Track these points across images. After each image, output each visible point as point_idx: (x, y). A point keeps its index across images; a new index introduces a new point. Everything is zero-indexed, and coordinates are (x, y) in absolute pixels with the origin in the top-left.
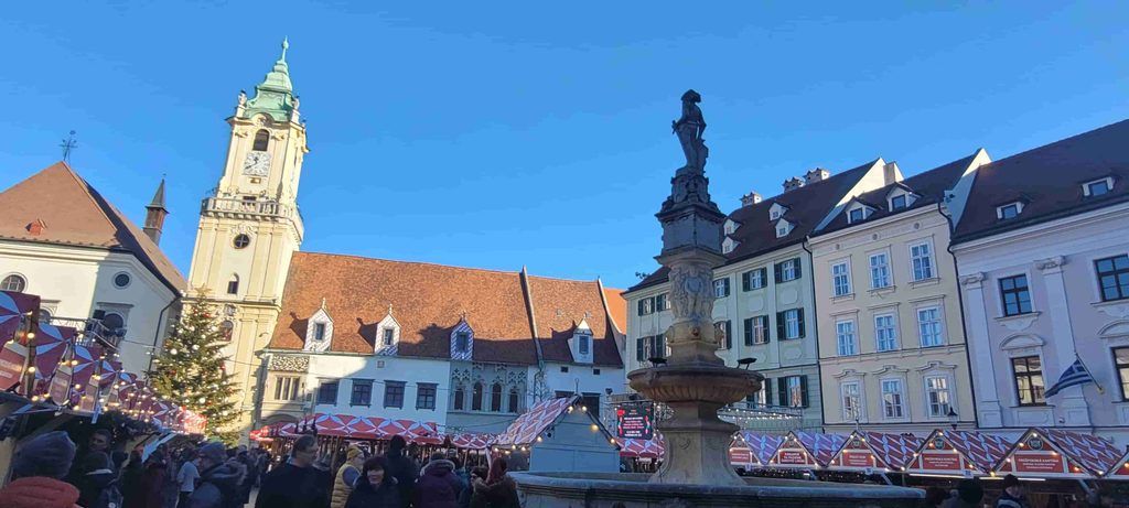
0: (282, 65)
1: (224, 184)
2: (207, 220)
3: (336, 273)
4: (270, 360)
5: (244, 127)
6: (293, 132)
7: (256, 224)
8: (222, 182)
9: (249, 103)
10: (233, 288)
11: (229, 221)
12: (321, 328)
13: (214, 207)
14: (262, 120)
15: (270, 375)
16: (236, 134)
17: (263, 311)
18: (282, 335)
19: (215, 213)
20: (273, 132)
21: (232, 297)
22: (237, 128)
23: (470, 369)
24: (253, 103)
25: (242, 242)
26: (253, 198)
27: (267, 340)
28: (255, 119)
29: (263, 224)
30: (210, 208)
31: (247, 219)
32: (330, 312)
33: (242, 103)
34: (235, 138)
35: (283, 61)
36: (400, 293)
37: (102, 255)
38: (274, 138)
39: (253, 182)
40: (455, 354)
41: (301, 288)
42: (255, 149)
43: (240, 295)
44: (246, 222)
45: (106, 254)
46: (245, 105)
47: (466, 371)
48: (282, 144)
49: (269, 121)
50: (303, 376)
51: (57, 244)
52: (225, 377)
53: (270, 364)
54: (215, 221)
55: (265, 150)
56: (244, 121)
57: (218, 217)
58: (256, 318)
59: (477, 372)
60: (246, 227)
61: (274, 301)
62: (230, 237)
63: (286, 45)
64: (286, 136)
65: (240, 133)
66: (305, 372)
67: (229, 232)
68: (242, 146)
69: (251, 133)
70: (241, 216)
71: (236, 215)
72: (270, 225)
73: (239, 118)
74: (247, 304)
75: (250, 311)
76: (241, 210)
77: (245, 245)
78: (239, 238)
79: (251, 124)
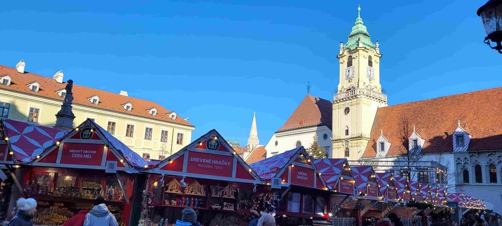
0: (360, 20)
1: (340, 87)
2: (335, 105)
5: (343, 59)
6: (361, 52)
7: (350, 101)
8: (338, 86)
9: (345, 46)
10: (347, 132)
11: (342, 103)
12: (382, 144)
14: (348, 52)
16: (341, 63)
17: (358, 141)
19: (336, 101)
20: (354, 56)
21: (347, 137)
22: (341, 60)
23: (468, 156)
24: (347, 45)
25: (347, 110)
26: (350, 89)
27: (361, 154)
28: (346, 53)
29: (353, 101)
30: (335, 99)
33: (342, 47)
34: (341, 64)
35: (359, 18)
36: (429, 118)
37: (315, 128)
38: (354, 58)
39: (349, 82)
40: (456, 149)
42: (348, 66)
43: (350, 135)
44: (347, 101)
45: (316, 128)
46: (343, 48)
47: (466, 158)
48: (356, 60)
49: (350, 51)
51: (307, 127)
54: (337, 104)
55: (352, 65)
56: (342, 56)
57: (338, 103)
58: (356, 144)
59: (474, 159)
60: (347, 104)
62: (342, 110)
63: (359, 9)
64: (358, 55)
65: (342, 62)
67: (342, 107)
68: (343, 67)
69: (345, 60)
70: (345, 99)
71: (343, 99)
72: (356, 100)
73: (341, 55)
74: (352, 139)
75: (353, 142)
76: (344, 97)
77: (348, 112)
78: (346, 109)
79: (345, 56)
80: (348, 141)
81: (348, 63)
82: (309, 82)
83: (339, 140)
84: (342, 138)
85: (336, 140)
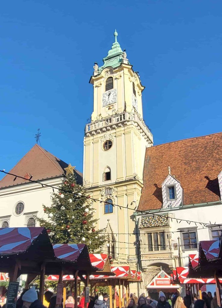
0: (116, 44)
1: (94, 116)
2: (87, 139)
3: (177, 152)
4: (140, 221)
5: (99, 81)
6: (126, 70)
7: (114, 131)
8: (92, 115)
10: (108, 176)
11: (99, 135)
12: (172, 189)
13: (89, 130)
14: (107, 72)
15: (141, 232)
16: (96, 87)
17: (129, 187)
18: (146, 201)
19: (90, 133)
20: (114, 76)
21: (109, 182)
22: (96, 83)
25: (108, 145)
27: (135, 206)
28: (103, 74)
29: (118, 130)
30: (87, 131)
31: (109, 130)
32: (178, 178)
33: (96, 69)
34: (95, 89)
35: (116, 42)
38: (116, 79)
39: (109, 109)
41: (155, 168)
42: (107, 90)
43: (113, 179)
44: (108, 132)
46: (98, 70)
48: (121, 80)
49: (110, 71)
50: (166, 229)
52: (95, 233)
53: (140, 224)
54: (91, 138)
55: (112, 88)
56: (98, 78)
57: (93, 135)
58: (125, 193)
60: (108, 136)
61: (135, 177)
62: (101, 144)
63: (116, 34)
64: (122, 75)
65: (97, 85)
66: (167, 225)
67: (100, 141)
68: (100, 91)
69: (103, 82)
70: (105, 129)
71: (101, 129)
72: (122, 129)
73: (96, 76)
74: (119, 184)
75: (120, 189)
76: (104, 125)
77: (110, 146)
78: (106, 143)
79: (102, 77)
80: (111, 189)
81: (106, 86)
82: (39, 130)
83: (95, 188)
84: (99, 184)
85: (90, 189)
